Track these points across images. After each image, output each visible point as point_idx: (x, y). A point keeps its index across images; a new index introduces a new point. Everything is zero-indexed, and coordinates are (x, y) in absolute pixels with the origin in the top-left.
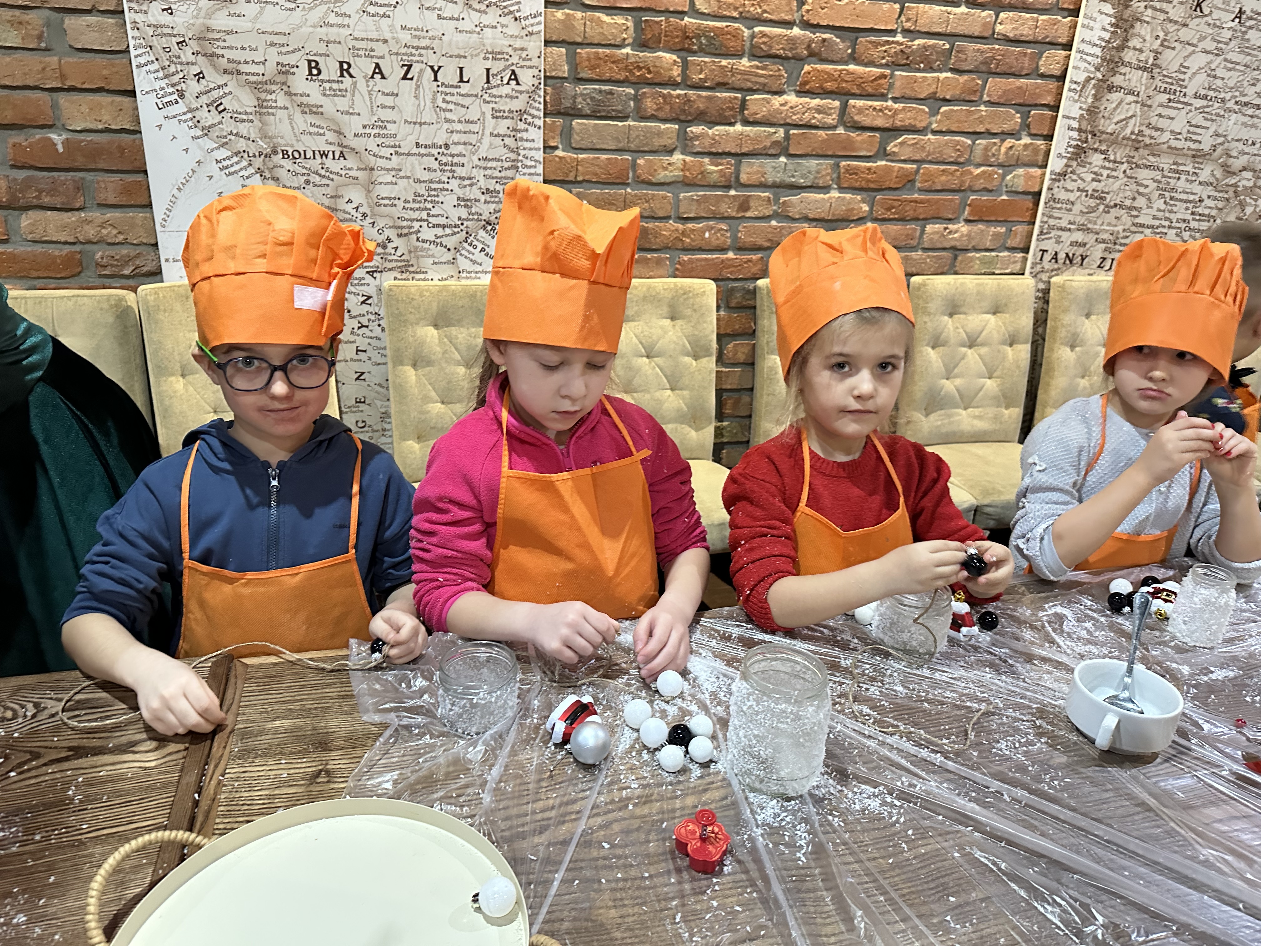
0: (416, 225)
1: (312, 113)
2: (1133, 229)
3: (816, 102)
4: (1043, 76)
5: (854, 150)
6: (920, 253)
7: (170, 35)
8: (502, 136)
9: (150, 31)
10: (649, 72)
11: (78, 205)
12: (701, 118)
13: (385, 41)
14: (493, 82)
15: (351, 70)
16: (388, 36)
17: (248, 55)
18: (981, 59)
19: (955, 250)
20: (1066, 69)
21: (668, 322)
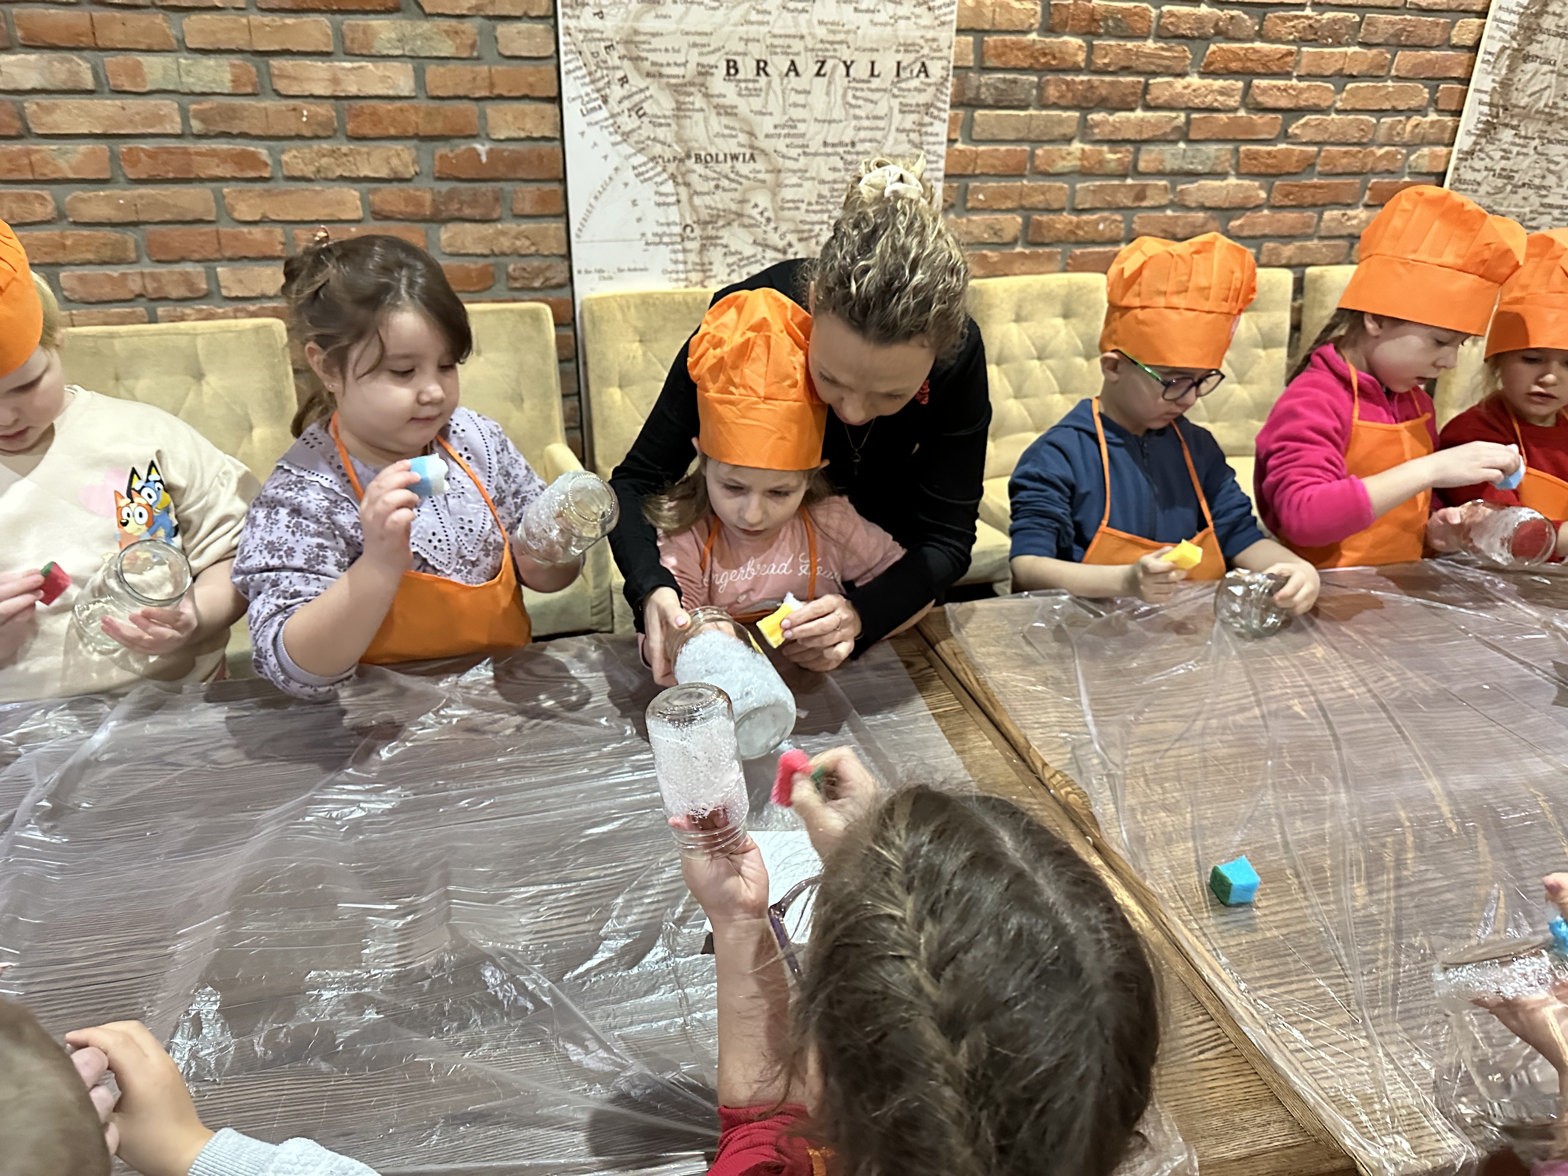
0: (817, 228)
1: (727, 114)
2: (1542, 210)
3: (1219, 83)
4: (1454, 47)
5: (1254, 133)
6: (1316, 241)
7: (599, 40)
8: (907, 132)
9: (581, 37)
10: (1054, 58)
11: (495, 216)
12: (1106, 104)
13: (802, 37)
14: (903, 75)
15: (768, 69)
16: (805, 31)
17: (671, 58)
18: (1391, 31)
19: (1353, 238)
20: (1480, 39)
21: (1060, 321)
